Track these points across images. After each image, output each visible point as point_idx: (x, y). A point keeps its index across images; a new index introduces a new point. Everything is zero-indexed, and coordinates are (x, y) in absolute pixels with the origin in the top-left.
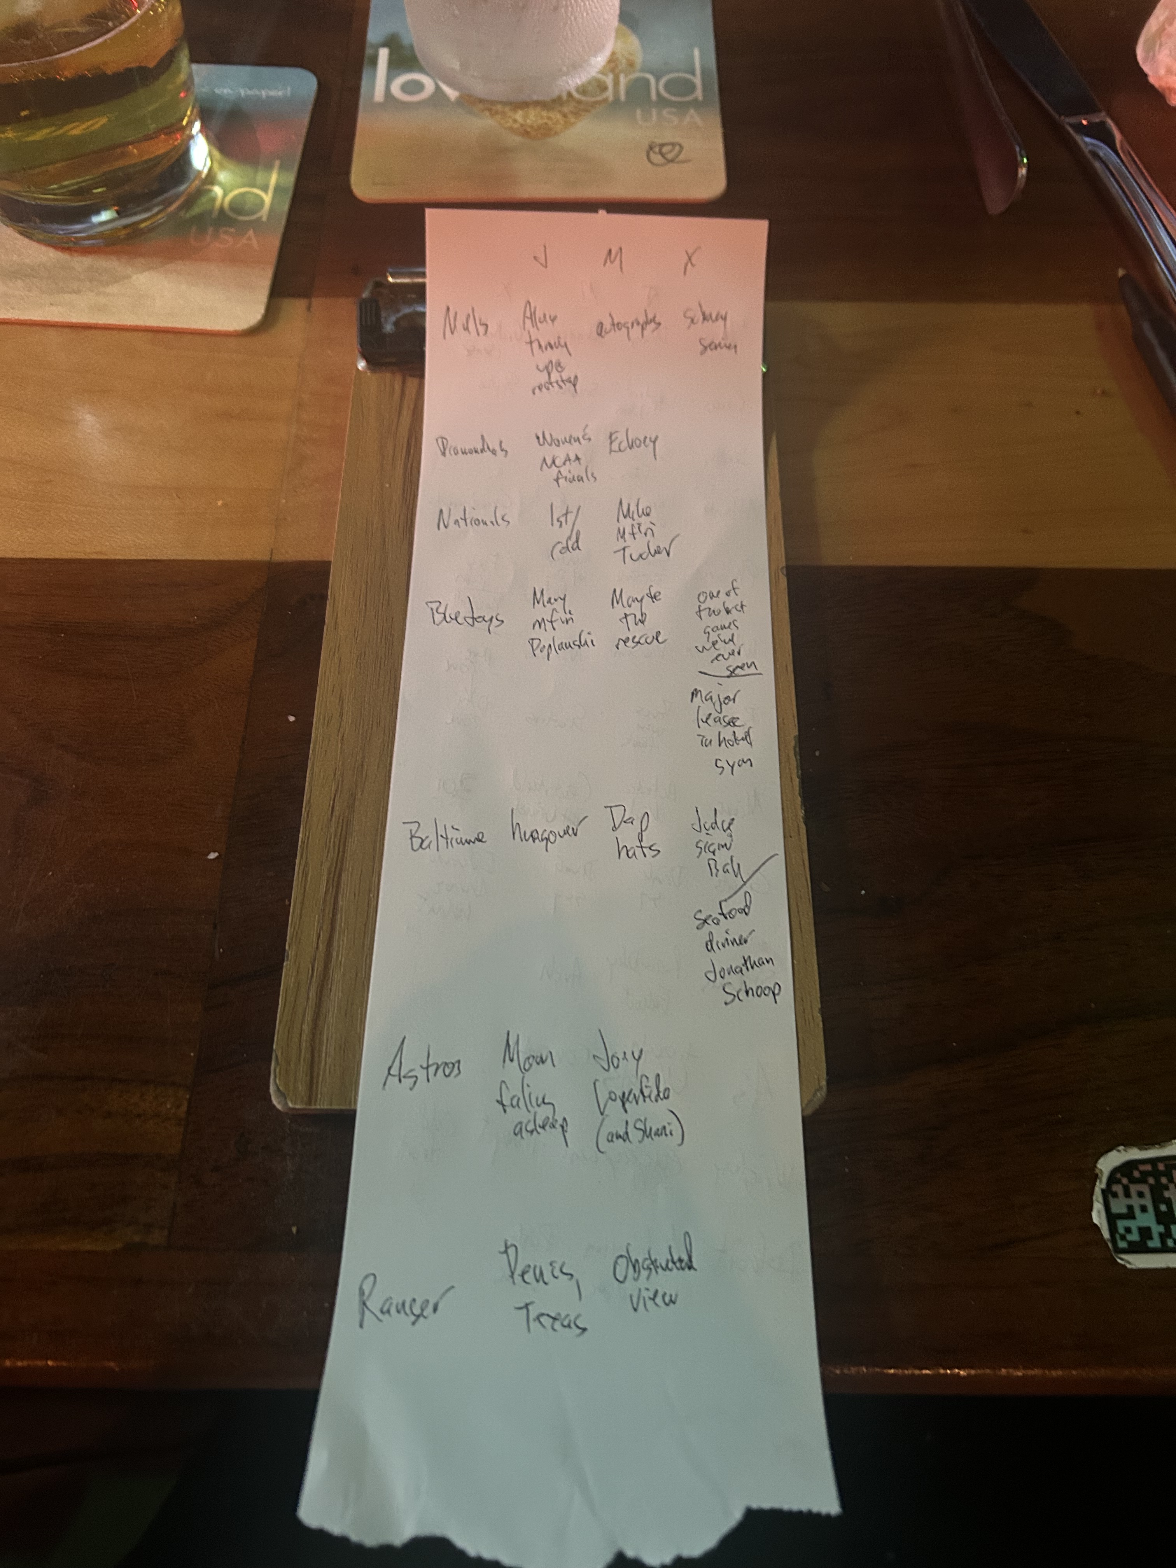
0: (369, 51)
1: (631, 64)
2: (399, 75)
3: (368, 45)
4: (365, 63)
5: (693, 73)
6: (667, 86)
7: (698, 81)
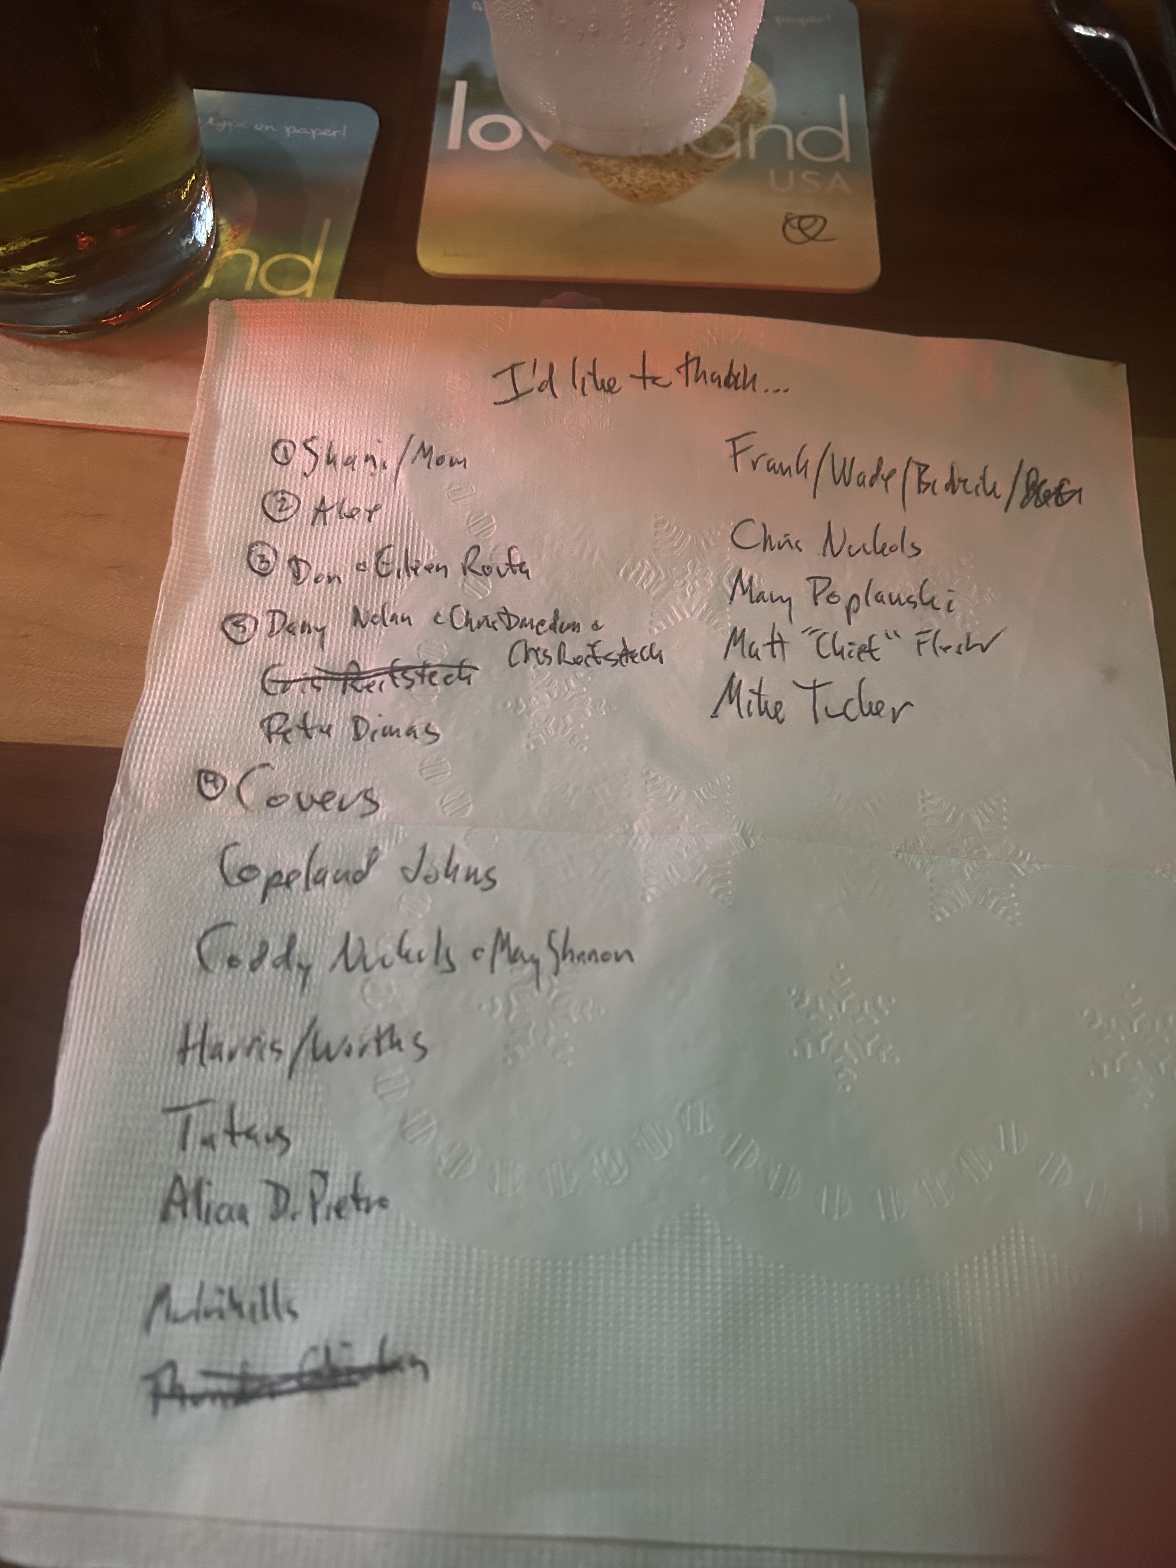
0: (443, 84)
1: (762, 113)
2: (479, 116)
3: (441, 74)
4: (438, 98)
5: (838, 127)
6: (805, 142)
7: (845, 137)
